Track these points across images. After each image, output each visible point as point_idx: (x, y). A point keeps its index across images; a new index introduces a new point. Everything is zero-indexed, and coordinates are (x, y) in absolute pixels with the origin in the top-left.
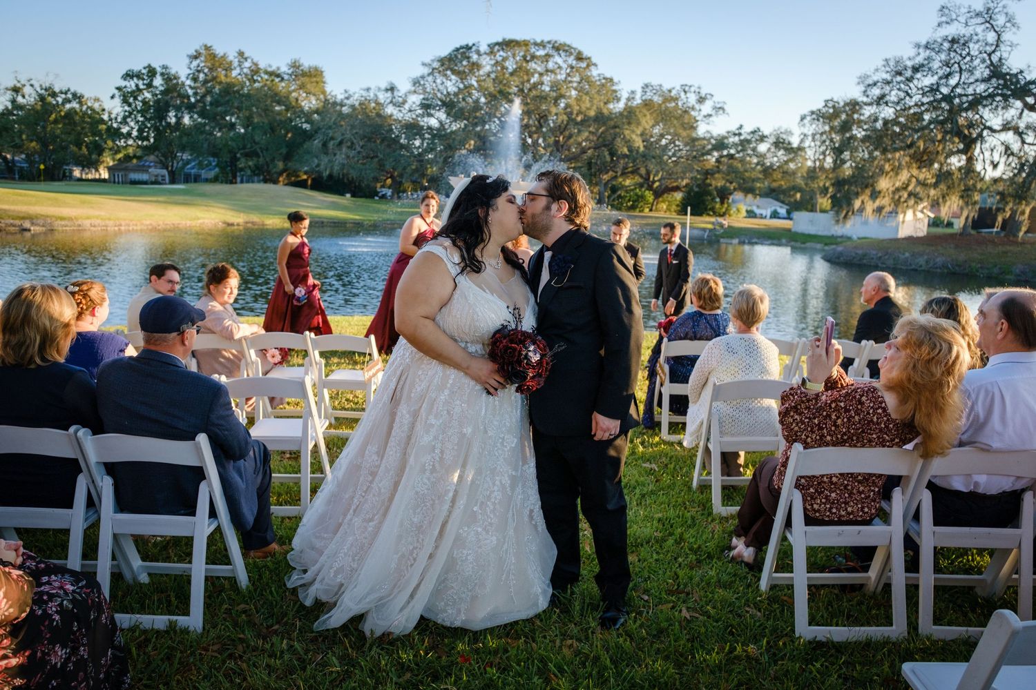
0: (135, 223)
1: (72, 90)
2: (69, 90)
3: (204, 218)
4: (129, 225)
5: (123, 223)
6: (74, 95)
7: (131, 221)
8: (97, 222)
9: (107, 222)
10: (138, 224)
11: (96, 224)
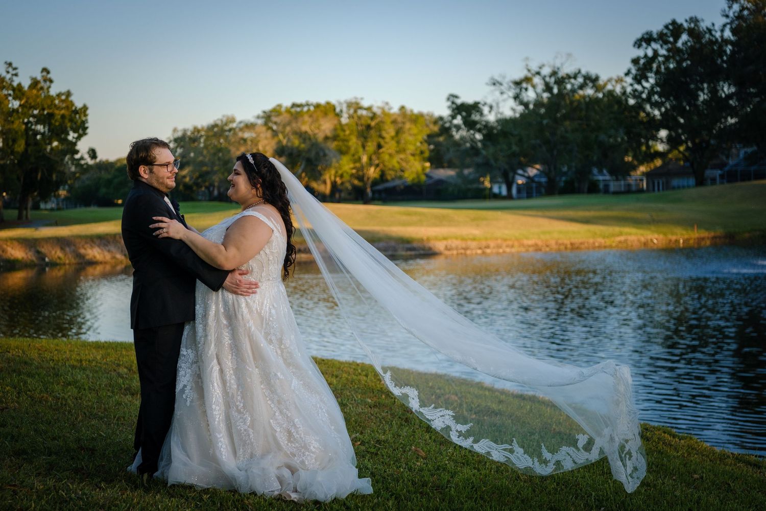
0: (510, 243)
1: (583, 72)
2: (579, 72)
3: (627, 234)
4: (499, 247)
5: (492, 244)
6: (587, 78)
7: (505, 240)
8: (455, 243)
9: (469, 243)
10: (516, 244)
11: (454, 245)
